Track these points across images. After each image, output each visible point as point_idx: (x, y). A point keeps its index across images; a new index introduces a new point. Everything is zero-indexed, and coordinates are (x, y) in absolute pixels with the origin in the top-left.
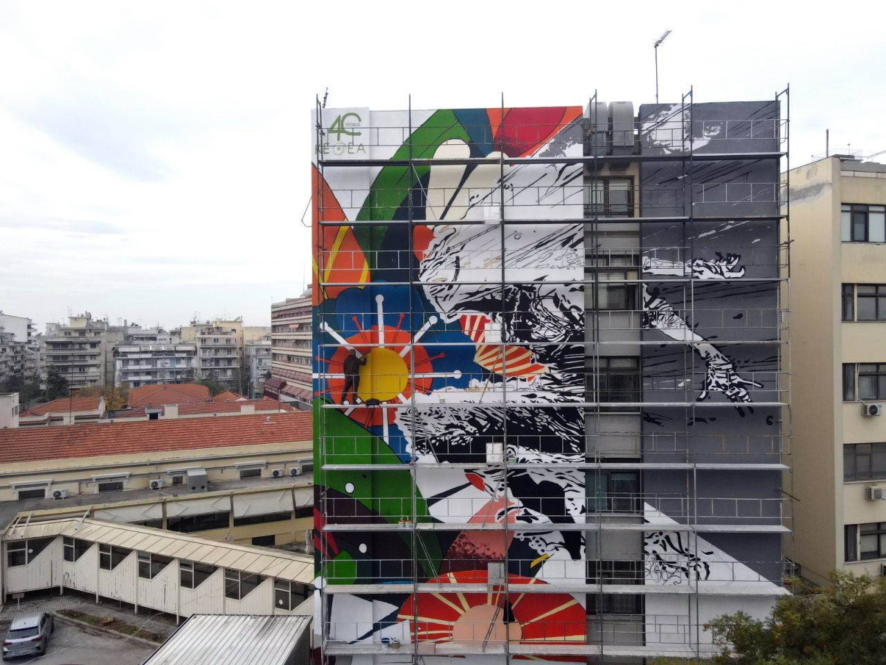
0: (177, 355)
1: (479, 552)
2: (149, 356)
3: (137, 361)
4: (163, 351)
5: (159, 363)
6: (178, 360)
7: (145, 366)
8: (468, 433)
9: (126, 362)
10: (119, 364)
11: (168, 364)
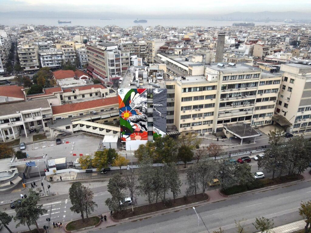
0: (58, 55)
1: (137, 131)
2: (50, 56)
3: (47, 58)
4: (54, 54)
5: (53, 58)
6: (58, 56)
7: (49, 59)
8: (136, 120)
9: (43, 58)
10: (41, 59)
11: (56, 58)
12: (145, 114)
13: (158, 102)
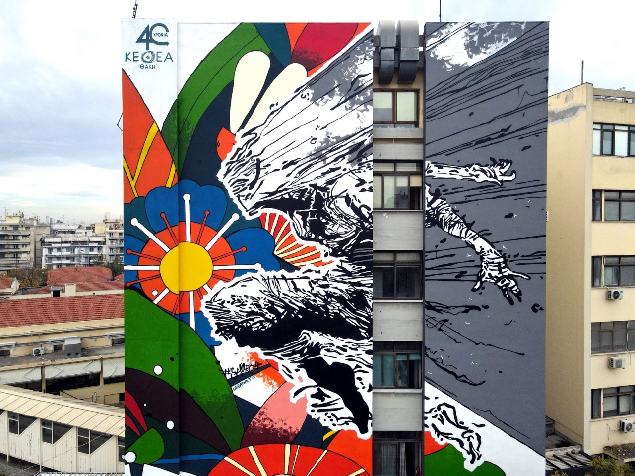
0: (90, 245)
1: (276, 426)
2: (69, 245)
3: (59, 249)
4: (80, 242)
5: (76, 250)
7: (65, 253)
8: (267, 320)
9: (50, 250)
10: (45, 252)
11: (84, 251)
12: (351, 260)
13: (468, 145)
